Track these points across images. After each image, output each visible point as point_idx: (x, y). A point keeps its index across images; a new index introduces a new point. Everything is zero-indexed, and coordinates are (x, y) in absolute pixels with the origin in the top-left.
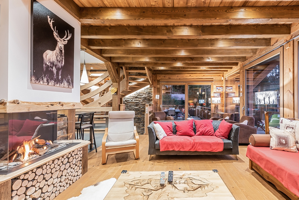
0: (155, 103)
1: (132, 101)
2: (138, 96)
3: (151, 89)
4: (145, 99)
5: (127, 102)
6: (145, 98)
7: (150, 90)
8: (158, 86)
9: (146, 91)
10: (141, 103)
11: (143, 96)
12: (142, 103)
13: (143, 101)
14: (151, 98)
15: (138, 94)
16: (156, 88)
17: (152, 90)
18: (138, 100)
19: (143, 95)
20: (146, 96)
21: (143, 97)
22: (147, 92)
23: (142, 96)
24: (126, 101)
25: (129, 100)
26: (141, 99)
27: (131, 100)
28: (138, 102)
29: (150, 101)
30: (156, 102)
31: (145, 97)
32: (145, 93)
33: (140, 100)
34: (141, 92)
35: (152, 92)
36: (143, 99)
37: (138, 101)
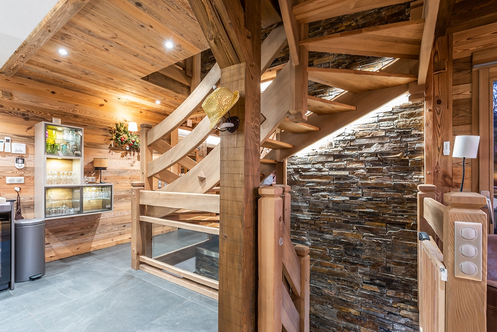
0: (440, 179)
1: (320, 170)
2: (346, 152)
3: (417, 111)
4: (384, 162)
5: (301, 176)
6: (380, 159)
7: (411, 115)
8: (464, 92)
9: (384, 124)
10: (360, 182)
11: (373, 149)
12: (365, 178)
13: (369, 171)
14: (418, 158)
15: (344, 141)
16: (442, 107)
17: (420, 114)
18: (344, 169)
19: (368, 146)
20: (386, 148)
21: (372, 155)
22: (391, 131)
23: (365, 151)
24: (297, 171)
25: (309, 166)
26: (362, 162)
27: (317, 166)
28: (346, 178)
29: (409, 171)
30: (445, 175)
31: (382, 153)
32: (383, 134)
33: (354, 166)
34: (361, 133)
35: (419, 127)
36: (372, 162)
37: (347, 173)
